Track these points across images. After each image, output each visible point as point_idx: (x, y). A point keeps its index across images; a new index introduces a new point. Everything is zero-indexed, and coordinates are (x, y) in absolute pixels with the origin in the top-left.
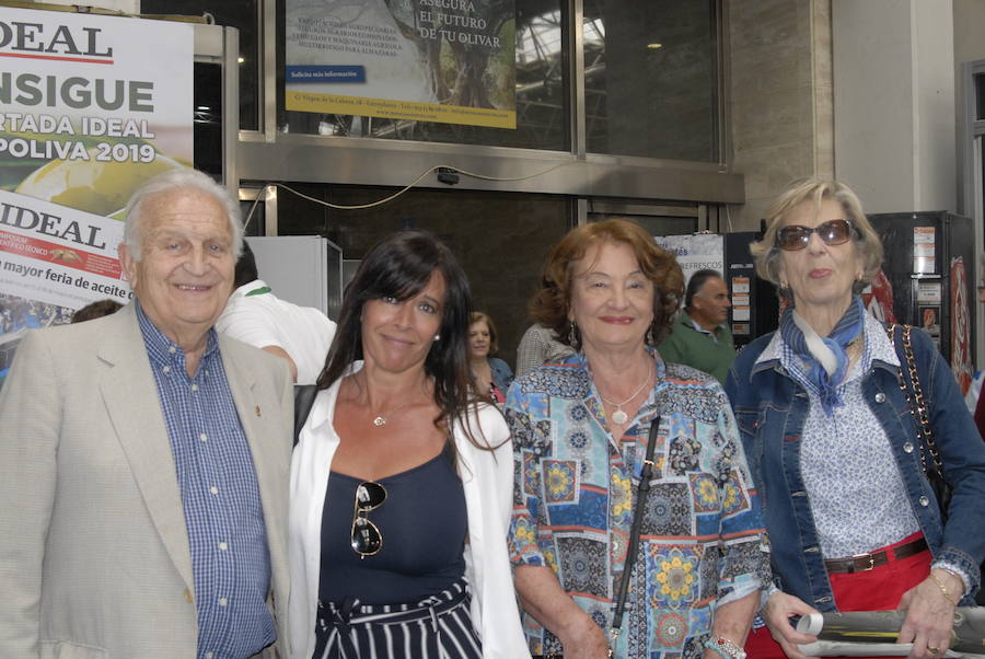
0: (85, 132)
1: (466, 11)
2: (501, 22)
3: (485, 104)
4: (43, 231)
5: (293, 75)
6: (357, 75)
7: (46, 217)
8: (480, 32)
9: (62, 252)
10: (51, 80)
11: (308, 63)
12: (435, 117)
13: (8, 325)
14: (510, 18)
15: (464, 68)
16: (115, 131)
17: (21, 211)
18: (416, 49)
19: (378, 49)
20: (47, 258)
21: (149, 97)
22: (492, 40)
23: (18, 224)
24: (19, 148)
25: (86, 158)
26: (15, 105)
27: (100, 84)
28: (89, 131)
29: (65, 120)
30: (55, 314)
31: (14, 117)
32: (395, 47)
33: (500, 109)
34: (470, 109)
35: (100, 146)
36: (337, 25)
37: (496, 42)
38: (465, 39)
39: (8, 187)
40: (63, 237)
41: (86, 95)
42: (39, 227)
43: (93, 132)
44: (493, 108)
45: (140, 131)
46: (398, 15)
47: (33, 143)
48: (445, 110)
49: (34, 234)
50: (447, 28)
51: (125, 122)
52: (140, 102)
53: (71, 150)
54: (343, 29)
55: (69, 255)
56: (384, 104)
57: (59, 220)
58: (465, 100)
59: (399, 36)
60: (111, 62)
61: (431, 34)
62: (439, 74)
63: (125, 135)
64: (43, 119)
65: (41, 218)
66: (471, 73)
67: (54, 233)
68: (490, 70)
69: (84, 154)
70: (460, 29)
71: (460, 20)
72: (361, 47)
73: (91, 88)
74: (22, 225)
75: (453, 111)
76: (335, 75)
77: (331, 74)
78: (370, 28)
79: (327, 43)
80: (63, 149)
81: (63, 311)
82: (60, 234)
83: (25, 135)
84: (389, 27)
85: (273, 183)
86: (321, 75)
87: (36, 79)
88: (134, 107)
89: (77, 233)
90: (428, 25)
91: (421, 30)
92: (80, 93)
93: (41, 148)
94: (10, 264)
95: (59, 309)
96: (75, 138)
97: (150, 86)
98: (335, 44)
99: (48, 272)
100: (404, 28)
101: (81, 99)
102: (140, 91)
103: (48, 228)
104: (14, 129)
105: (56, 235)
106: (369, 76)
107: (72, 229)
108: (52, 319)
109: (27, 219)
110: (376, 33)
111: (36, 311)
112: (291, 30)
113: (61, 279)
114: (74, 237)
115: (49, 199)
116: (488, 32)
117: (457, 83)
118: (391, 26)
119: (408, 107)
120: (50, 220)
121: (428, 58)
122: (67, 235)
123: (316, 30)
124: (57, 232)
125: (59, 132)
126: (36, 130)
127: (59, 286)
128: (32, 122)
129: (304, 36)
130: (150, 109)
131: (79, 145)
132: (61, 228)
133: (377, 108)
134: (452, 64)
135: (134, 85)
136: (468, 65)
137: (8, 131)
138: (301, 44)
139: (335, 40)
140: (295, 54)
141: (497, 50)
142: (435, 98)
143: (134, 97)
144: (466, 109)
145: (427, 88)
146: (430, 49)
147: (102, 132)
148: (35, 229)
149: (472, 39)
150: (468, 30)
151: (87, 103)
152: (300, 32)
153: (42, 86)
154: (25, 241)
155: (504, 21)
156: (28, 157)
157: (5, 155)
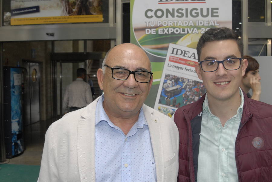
0: (197, 25)
4: (184, 56)
7: (185, 51)
9: (189, 62)
10: (187, 10)
13: (173, 84)
16: (206, 24)
17: (178, 50)
20: (185, 64)
21: (217, 13)
23: (176, 54)
24: (177, 31)
25: (197, 33)
26: (176, 18)
27: (202, 9)
28: (198, 25)
29: (191, 22)
30: (187, 81)
31: (175, 22)
35: (202, 29)
39: (174, 43)
40: (190, 58)
41: (197, 13)
42: (183, 54)
43: (200, 25)
45: (214, 23)
47: (181, 29)
49: (181, 57)
51: (210, 21)
52: (215, 14)
53: (193, 31)
55: (192, 63)
57: (189, 52)
60: (205, 3)
63: (210, 25)
64: (184, 22)
65: (183, 52)
67: (187, 56)
69: (197, 32)
73: (199, 11)
74: (178, 54)
80: (190, 30)
81: (190, 80)
82: (189, 57)
83: (179, 27)
85: (270, 39)
87: (182, 10)
88: (212, 16)
89: (194, 56)
92: (195, 13)
93: (184, 30)
94: (174, 66)
95: (188, 80)
96: (194, 27)
97: (217, 9)
99: (185, 68)
101: (196, 15)
102: (215, 11)
103: (186, 55)
104: (176, 25)
105: (188, 57)
107: (193, 55)
108: (186, 82)
109: (179, 52)
111: (182, 80)
113: (189, 70)
114: (193, 57)
115: (186, 45)
120: (186, 52)
122: (191, 57)
124: (188, 56)
125: (189, 25)
126: (182, 25)
127: (189, 73)
128: (181, 23)
130: (218, 16)
131: (195, 29)
132: (189, 55)
135: (212, 9)
137: (174, 26)
143: (212, 13)
147: (202, 25)
148: (181, 55)
151: (197, 16)
153: (184, 12)
154: (178, 59)
156: (180, 33)
157: (173, 33)
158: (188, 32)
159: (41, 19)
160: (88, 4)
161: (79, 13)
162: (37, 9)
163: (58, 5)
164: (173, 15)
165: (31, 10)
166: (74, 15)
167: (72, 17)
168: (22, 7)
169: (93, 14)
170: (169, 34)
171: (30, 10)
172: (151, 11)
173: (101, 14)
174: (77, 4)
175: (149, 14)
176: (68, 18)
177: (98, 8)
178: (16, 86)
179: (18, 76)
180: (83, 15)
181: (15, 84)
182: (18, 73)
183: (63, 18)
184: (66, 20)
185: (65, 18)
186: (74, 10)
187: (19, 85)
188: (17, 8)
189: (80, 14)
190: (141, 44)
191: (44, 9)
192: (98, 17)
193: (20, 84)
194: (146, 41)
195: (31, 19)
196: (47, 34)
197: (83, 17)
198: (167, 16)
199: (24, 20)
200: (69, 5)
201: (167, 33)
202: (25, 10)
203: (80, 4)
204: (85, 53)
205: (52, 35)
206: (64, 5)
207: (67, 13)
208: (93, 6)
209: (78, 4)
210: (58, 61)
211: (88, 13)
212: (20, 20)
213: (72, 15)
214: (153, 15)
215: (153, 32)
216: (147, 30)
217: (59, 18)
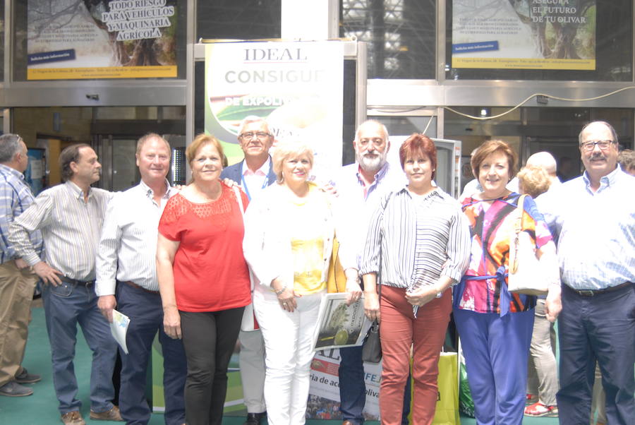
1: (563, 4)
2: (586, 8)
3: (574, 56)
5: (457, 49)
6: (494, 46)
8: (571, 15)
10: (282, 72)
11: (465, 42)
12: (541, 66)
14: (591, 5)
15: (561, 36)
18: (530, 29)
19: (506, 31)
22: (580, 20)
24: (268, 101)
26: (267, 83)
27: (302, 72)
32: (517, 29)
33: (584, 59)
34: (564, 60)
36: (482, 20)
37: (583, 20)
38: (562, 20)
41: (296, 77)
44: (579, 58)
46: (519, 10)
47: (274, 99)
48: (548, 62)
50: (550, 15)
54: (486, 22)
56: (509, 61)
58: (561, 55)
59: (520, 22)
60: (307, 62)
61: (540, 19)
62: (545, 42)
66: (565, 40)
68: (578, 37)
70: (559, 14)
71: (558, 10)
72: (496, 31)
73: (298, 74)
75: (553, 62)
76: (481, 47)
77: (478, 47)
78: (502, 20)
79: (476, 30)
84: (513, 18)
85: (441, 107)
86: (472, 48)
87: (275, 72)
90: (538, 15)
91: (533, 18)
92: (293, 76)
93: (277, 101)
97: (323, 71)
98: (481, 30)
100: (522, 18)
102: (319, 74)
106: (501, 46)
110: (505, 22)
112: (455, 25)
116: (578, 15)
117: (556, 46)
118: (515, 17)
119: (524, 61)
121: (538, 33)
123: (470, 24)
129: (462, 28)
133: (506, 63)
134: (553, 35)
135: (316, 71)
136: (563, 35)
138: (461, 32)
139: (481, 28)
140: (457, 38)
141: (583, 24)
142: (542, 55)
143: (316, 76)
144: (561, 60)
145: (537, 50)
146: (539, 28)
149: (567, 20)
150: (563, 15)
151: (296, 80)
152: (460, 26)
153: (278, 75)
155: (589, 7)
156: (271, 105)
157: (263, 105)
158: (283, 104)
159: (78, 70)
160: (153, 47)
161: (140, 62)
162: (71, 55)
163: (105, 48)
164: (262, 79)
165: (62, 56)
166: (131, 65)
167: (128, 68)
168: (46, 50)
169: (162, 64)
170: (257, 106)
171: (60, 56)
172: (234, 73)
173: (173, 65)
174: (136, 48)
175: (231, 77)
176: (122, 70)
177: (170, 55)
178: (34, 180)
179: (36, 164)
180: (146, 65)
181: (32, 177)
182: (38, 159)
183: (113, 70)
184: (119, 72)
185: (117, 70)
186: (131, 57)
187: (39, 179)
188: (38, 52)
189: (142, 65)
190: (220, 119)
191: (82, 55)
192: (169, 69)
193: (40, 177)
194: (227, 114)
195: (61, 71)
196: (88, 97)
197: (146, 70)
198: (255, 81)
199: (50, 71)
200: (123, 49)
201: (255, 104)
202: (52, 55)
203: (141, 47)
204: (159, 122)
205: (96, 98)
206: (116, 49)
207: (119, 63)
208: (162, 51)
209: (138, 49)
210: (106, 136)
211: (153, 62)
212: (43, 72)
213: (127, 65)
214: (236, 79)
215: (236, 102)
216: (227, 99)
217: (107, 70)
